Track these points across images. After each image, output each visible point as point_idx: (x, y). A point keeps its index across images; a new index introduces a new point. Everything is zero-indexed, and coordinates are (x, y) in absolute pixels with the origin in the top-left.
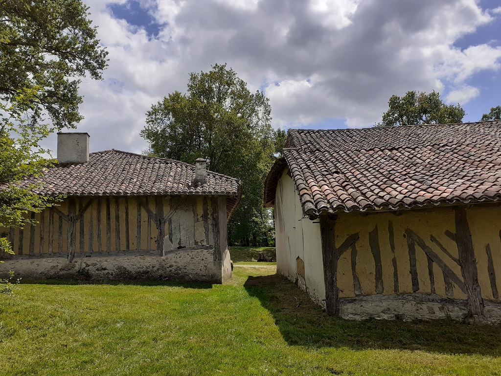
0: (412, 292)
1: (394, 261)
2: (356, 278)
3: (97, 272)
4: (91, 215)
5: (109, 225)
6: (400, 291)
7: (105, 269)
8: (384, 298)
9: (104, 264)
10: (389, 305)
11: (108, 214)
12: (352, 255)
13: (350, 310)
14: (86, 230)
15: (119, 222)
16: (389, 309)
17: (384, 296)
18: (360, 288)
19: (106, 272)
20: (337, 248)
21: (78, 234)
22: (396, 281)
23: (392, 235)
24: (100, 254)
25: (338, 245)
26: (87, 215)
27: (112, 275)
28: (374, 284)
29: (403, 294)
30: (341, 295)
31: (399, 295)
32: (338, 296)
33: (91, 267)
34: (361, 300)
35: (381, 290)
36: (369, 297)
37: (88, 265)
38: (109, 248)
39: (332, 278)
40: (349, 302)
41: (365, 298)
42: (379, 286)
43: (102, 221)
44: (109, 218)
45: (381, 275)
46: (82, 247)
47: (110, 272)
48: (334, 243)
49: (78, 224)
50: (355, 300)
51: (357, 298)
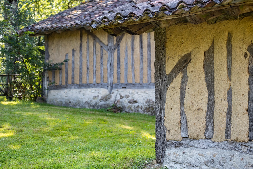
0: (246, 139)
1: (230, 93)
2: (183, 114)
3: (129, 104)
4: (127, 44)
5: (142, 54)
6: (233, 137)
7: (136, 102)
8: (213, 145)
9: (136, 97)
10: (214, 156)
11: (141, 42)
12: (182, 83)
13: (172, 157)
14: (122, 60)
15: (150, 52)
16: (213, 161)
17: (213, 142)
18: (187, 128)
19: (136, 105)
20: (167, 74)
21: (115, 64)
22: (229, 123)
23: (229, 53)
24: (134, 85)
25: (168, 70)
26: (123, 44)
27: (141, 108)
28: (204, 125)
29: (236, 141)
30: (168, 136)
31: (231, 143)
32: (164, 137)
33: (124, 99)
34: (188, 146)
35: (211, 133)
36: (196, 142)
37: (122, 97)
38: (141, 79)
39: (160, 113)
40: (175, 147)
41: (191, 143)
42: (210, 128)
43: (135, 50)
44: (141, 47)
45: (213, 113)
46: (119, 78)
47: (140, 105)
48: (165, 68)
49: (116, 53)
50: (181, 144)
51: (183, 142)
